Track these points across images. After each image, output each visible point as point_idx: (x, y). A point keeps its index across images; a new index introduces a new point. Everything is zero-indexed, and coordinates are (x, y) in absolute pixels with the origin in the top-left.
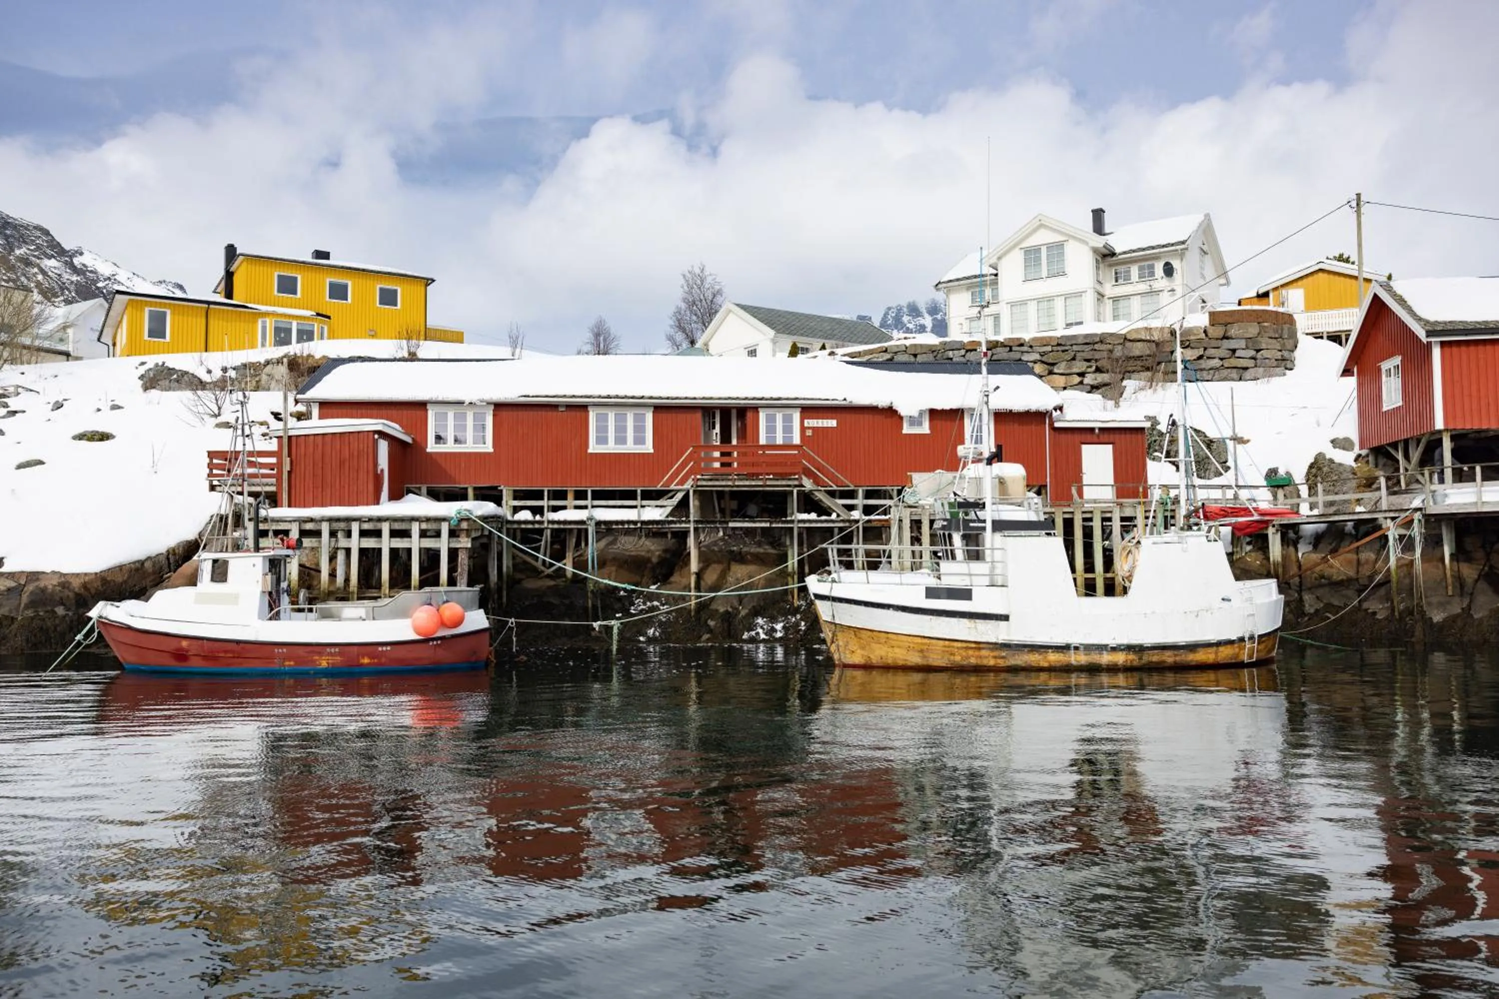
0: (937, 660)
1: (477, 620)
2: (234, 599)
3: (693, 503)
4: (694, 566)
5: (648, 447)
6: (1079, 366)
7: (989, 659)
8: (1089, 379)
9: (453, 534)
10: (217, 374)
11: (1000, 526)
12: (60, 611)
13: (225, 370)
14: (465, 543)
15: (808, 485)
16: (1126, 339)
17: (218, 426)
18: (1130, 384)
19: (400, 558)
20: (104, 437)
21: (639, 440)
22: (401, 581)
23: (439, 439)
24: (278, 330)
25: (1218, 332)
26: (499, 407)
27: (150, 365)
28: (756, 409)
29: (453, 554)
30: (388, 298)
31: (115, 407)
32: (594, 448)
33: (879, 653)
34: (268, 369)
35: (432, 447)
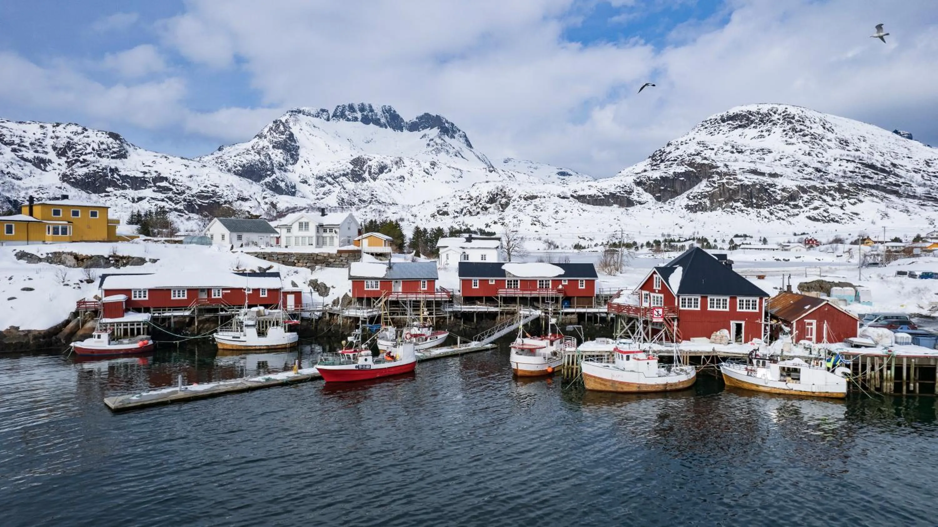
0: (234, 348)
1: (151, 342)
2: (102, 342)
3: (196, 311)
4: (196, 324)
5: (186, 298)
6: (306, 261)
7: (243, 348)
8: (308, 265)
9: (144, 324)
10: (45, 256)
11: (247, 326)
12: (41, 340)
13: (48, 254)
14: (146, 326)
15: (223, 306)
16: (317, 255)
17: (65, 285)
18: (317, 267)
19: (132, 330)
20: (31, 289)
21: (183, 296)
22: (132, 334)
23: (135, 297)
24: (54, 228)
25: (339, 255)
26: (150, 290)
27: (18, 251)
28: (211, 289)
29: (144, 328)
30: (94, 214)
31: (30, 279)
32: (172, 298)
33: (225, 347)
34: (64, 255)
35: (133, 299)
